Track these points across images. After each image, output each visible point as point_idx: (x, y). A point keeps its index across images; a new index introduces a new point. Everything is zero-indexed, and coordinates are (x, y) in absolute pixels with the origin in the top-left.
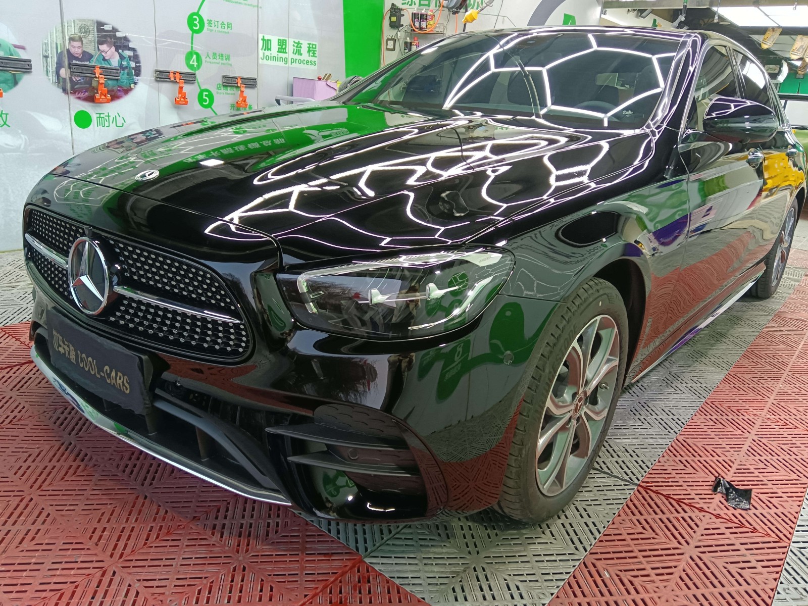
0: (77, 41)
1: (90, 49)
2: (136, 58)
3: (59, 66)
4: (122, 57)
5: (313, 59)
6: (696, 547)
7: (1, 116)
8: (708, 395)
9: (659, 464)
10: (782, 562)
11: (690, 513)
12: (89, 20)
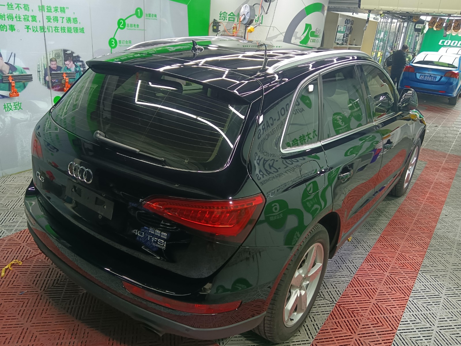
0: (54, 61)
3: (46, 75)
6: (358, 334)
7: (18, 104)
8: (369, 250)
9: (346, 292)
10: (392, 340)
11: (357, 318)
12: (60, 50)
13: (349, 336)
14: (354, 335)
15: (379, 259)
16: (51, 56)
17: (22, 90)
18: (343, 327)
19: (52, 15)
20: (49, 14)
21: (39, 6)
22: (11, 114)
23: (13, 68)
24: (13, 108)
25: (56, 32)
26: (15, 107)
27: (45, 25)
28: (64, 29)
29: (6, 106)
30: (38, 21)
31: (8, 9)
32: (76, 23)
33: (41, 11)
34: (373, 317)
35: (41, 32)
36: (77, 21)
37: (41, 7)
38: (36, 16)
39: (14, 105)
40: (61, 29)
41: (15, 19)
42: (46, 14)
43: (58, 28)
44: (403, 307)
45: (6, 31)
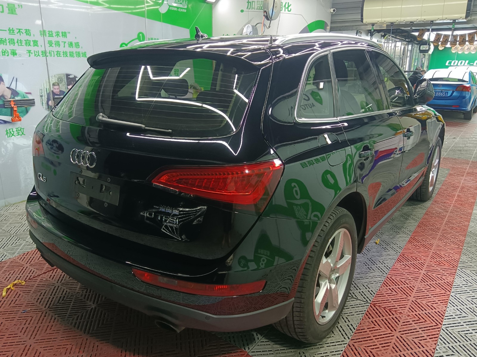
0: (56, 86)
3: (48, 100)
6: (399, 332)
7: (21, 130)
8: (401, 251)
9: (380, 291)
10: (438, 335)
11: (396, 315)
12: (62, 74)
13: (389, 334)
14: (394, 333)
15: (412, 258)
16: (54, 80)
17: (25, 115)
18: (381, 326)
19: (54, 39)
20: (50, 39)
21: (40, 31)
22: (13, 140)
23: (15, 93)
24: (15, 133)
25: (58, 56)
26: (17, 132)
27: (46, 50)
28: (66, 54)
29: (9, 132)
30: (40, 46)
31: (9, 34)
32: (78, 48)
33: (42, 36)
34: (413, 314)
35: (43, 56)
36: (79, 46)
37: (42, 32)
38: (38, 41)
39: (16, 131)
40: (63, 53)
41: (16, 44)
42: (47, 39)
43: (60, 53)
44: (445, 302)
45: (8, 56)
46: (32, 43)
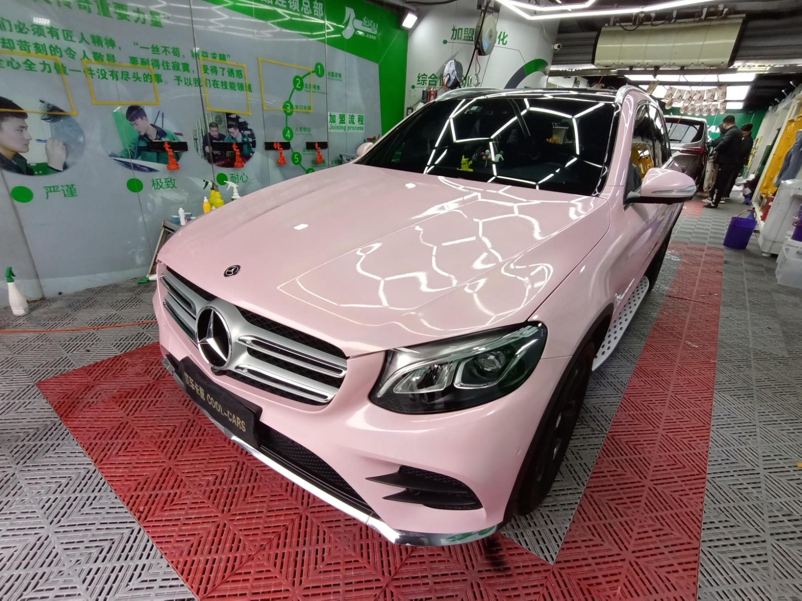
0: (214, 127)
1: (223, 131)
2: (252, 135)
3: (205, 144)
4: (243, 136)
5: (362, 126)
6: (651, 480)
7: (171, 181)
9: (617, 417)
10: (704, 489)
12: (221, 112)
13: (638, 482)
14: (644, 482)
16: (211, 120)
18: (626, 469)
19: (210, 63)
20: (205, 62)
22: (162, 193)
23: (161, 133)
24: (164, 185)
25: (215, 87)
27: (200, 77)
28: (225, 84)
29: (155, 182)
30: (192, 72)
31: (152, 53)
32: (241, 78)
33: (195, 58)
34: (666, 454)
35: (196, 86)
36: (242, 75)
37: (195, 53)
38: (189, 64)
39: (165, 182)
40: (221, 84)
41: (161, 67)
42: (201, 62)
43: (218, 83)
44: (705, 439)
46: (181, 67)
